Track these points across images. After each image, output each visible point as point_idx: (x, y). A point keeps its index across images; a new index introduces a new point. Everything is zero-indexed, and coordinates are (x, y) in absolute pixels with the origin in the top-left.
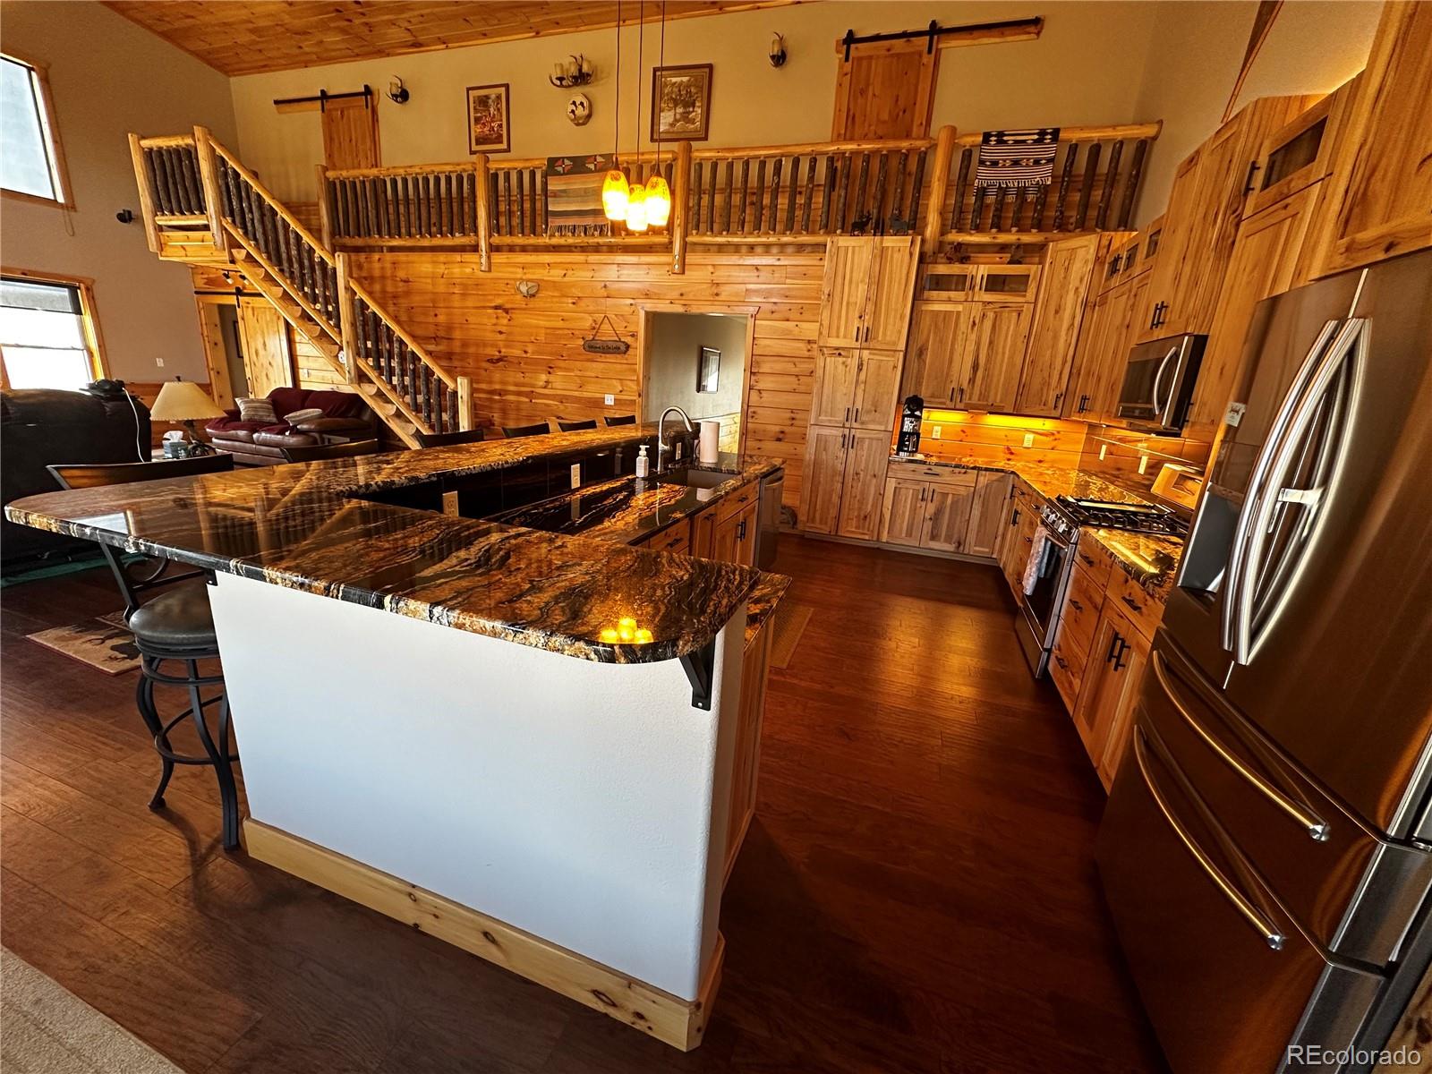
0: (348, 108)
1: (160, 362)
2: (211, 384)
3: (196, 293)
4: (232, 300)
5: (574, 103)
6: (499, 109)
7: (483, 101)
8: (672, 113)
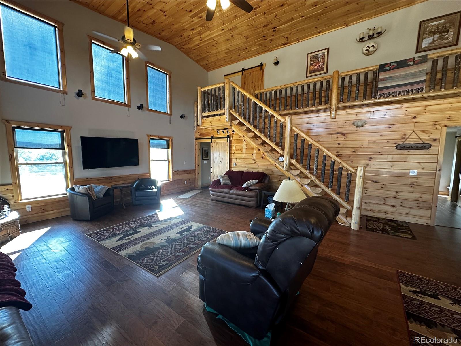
0: (253, 72)
1: (185, 163)
2: (196, 169)
3: (196, 139)
4: (210, 140)
5: (368, 47)
6: (323, 58)
7: (316, 57)
8: (432, 38)
